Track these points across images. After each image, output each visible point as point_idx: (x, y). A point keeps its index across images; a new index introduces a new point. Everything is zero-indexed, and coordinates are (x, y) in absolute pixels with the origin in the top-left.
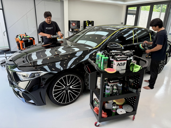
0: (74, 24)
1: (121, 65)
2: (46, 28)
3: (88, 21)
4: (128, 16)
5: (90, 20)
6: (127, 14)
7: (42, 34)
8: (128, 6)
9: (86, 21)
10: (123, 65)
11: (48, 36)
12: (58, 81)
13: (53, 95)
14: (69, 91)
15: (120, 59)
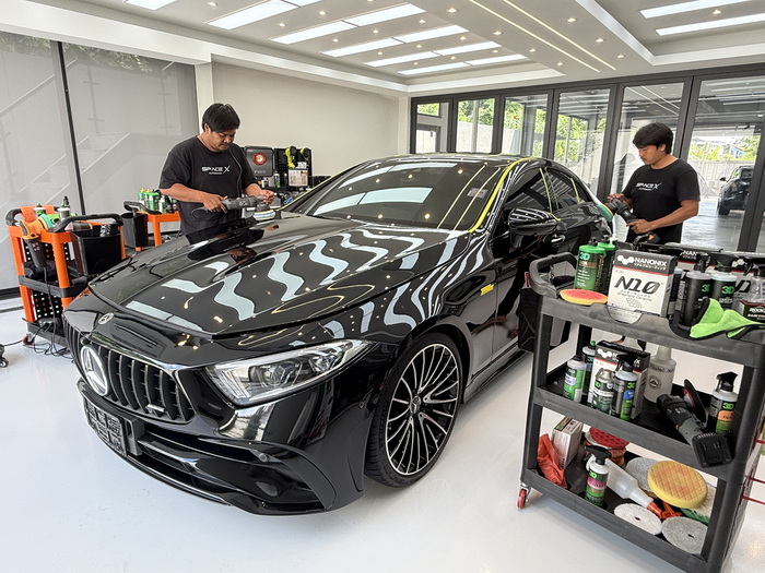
0: (260, 159)
1: (635, 289)
2: (205, 169)
3: (292, 148)
4: (419, 133)
5: (301, 147)
6: (414, 127)
7: (179, 192)
8: (416, 101)
9: (284, 150)
11: (210, 202)
12: (402, 378)
13: (387, 442)
14: (423, 416)
15: (631, 260)
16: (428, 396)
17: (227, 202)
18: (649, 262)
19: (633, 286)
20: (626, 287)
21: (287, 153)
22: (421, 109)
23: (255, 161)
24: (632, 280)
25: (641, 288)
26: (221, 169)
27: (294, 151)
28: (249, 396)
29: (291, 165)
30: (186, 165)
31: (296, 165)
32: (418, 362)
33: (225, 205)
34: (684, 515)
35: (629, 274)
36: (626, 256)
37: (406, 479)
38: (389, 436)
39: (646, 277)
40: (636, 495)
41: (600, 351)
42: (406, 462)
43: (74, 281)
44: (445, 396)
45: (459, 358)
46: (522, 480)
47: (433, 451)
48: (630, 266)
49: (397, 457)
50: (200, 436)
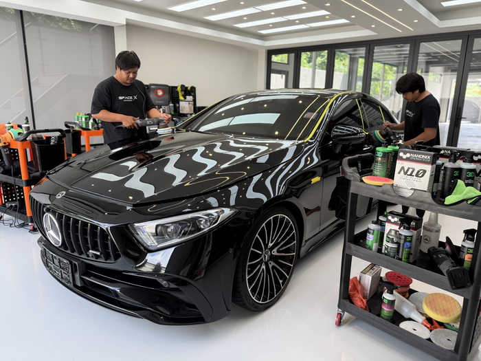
0: (160, 93)
1: (411, 175)
2: (121, 98)
3: (182, 86)
4: (273, 76)
5: (189, 85)
6: (270, 71)
7: (105, 115)
8: (271, 52)
9: (176, 87)
10: (417, 175)
11: (127, 121)
12: (257, 235)
13: (247, 278)
14: (271, 264)
15: (408, 155)
16: (275, 250)
17: (139, 121)
18: (419, 156)
19: (409, 173)
20: (405, 173)
21: (179, 89)
22: (275, 58)
23: (156, 94)
24: (409, 169)
25: (414, 174)
26: (131, 98)
27: (183, 88)
28: (156, 244)
29: (181, 98)
30: (108, 96)
31: (185, 98)
32: (268, 225)
33: (137, 124)
34: (446, 328)
35: (407, 165)
36: (405, 153)
37: (260, 306)
38: (249, 274)
39: (418, 167)
40: (415, 315)
41: (390, 218)
42: (260, 294)
43: (31, 175)
44: (288, 251)
45: (296, 225)
46: (339, 307)
47: (279, 289)
48: (408, 159)
49: (253, 291)
50: (124, 271)
